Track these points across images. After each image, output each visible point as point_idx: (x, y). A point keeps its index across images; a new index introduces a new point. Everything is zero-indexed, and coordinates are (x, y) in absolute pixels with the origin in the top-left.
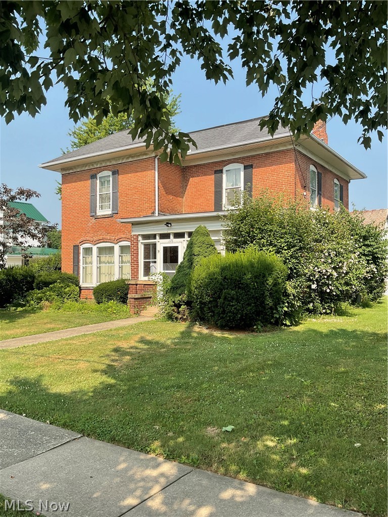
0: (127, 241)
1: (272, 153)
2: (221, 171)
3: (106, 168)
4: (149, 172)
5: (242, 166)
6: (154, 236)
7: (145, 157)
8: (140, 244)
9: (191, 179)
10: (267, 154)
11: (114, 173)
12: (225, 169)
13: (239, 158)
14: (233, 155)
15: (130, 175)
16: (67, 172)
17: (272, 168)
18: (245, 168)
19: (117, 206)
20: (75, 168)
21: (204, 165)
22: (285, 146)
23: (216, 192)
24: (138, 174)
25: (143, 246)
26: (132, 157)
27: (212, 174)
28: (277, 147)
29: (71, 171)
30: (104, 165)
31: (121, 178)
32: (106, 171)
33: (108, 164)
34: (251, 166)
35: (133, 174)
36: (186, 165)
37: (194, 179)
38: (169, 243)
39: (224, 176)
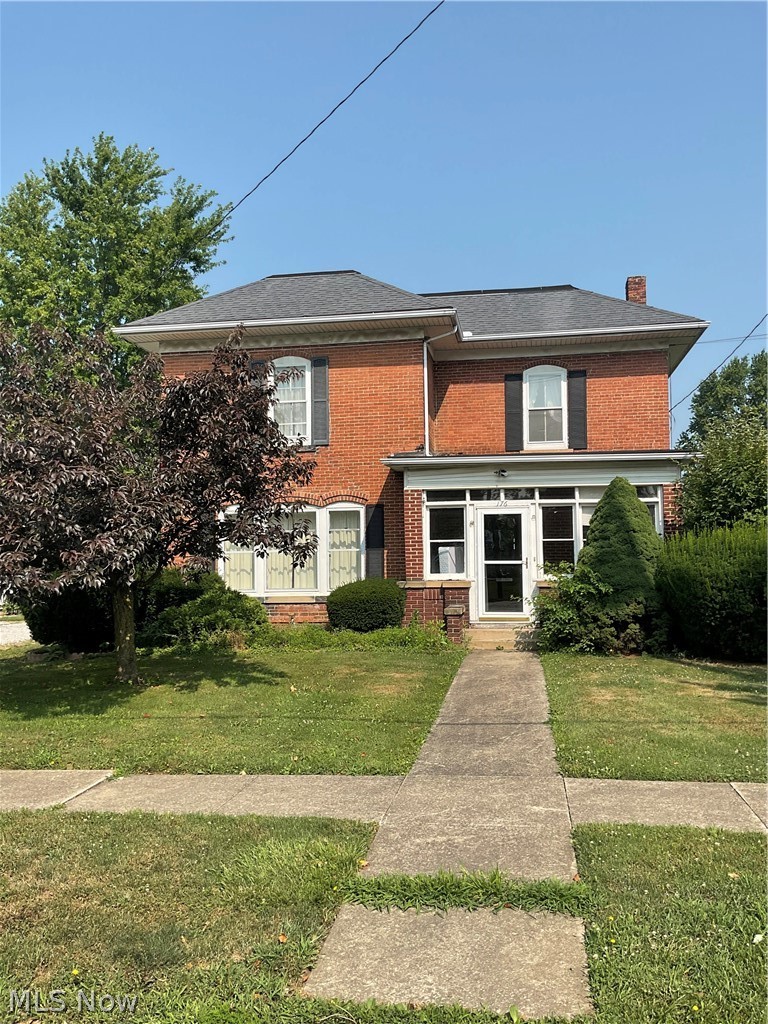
0: (352, 502)
1: (625, 353)
2: (520, 378)
3: (293, 351)
4: (409, 369)
5: (563, 372)
6: (459, 494)
7: (399, 338)
8: (424, 509)
9: (451, 386)
10: (614, 355)
11: (318, 362)
12: (526, 373)
13: (559, 357)
14: (546, 350)
15: (359, 369)
16: (180, 350)
17: (626, 379)
18: (571, 375)
19: (326, 429)
20: (204, 344)
21: (481, 362)
22: (651, 344)
23: (507, 414)
24: (383, 369)
25: (428, 512)
26: (366, 335)
27: (499, 381)
28: (636, 345)
29: (191, 349)
30: (287, 343)
31: (333, 373)
32: (291, 357)
33: (301, 343)
34: (583, 374)
35: (367, 369)
36: (442, 359)
37: (458, 386)
38: (497, 507)
39: (526, 386)
